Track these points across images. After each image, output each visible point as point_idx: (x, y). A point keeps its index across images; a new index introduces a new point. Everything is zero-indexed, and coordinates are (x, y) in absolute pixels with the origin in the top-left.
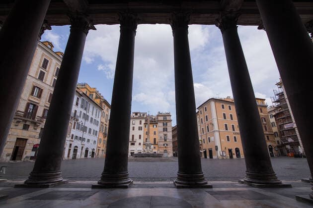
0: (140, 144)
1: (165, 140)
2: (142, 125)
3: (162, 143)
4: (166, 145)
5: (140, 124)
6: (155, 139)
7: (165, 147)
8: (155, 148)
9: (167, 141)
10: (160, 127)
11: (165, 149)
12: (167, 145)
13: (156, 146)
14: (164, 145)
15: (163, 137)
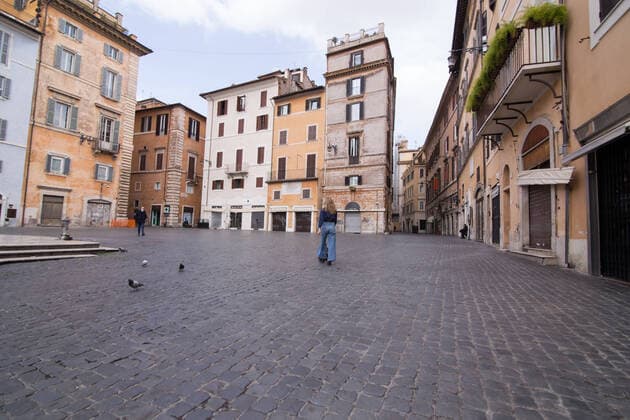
0: (259, 182)
1: (354, 160)
2: (270, 110)
3: (341, 175)
4: (354, 182)
5: (263, 104)
6: (311, 159)
7: (353, 190)
8: (306, 194)
9: (363, 161)
10: (330, 103)
11: (349, 198)
12: (360, 182)
13: (312, 187)
14: (347, 181)
15: (343, 148)
